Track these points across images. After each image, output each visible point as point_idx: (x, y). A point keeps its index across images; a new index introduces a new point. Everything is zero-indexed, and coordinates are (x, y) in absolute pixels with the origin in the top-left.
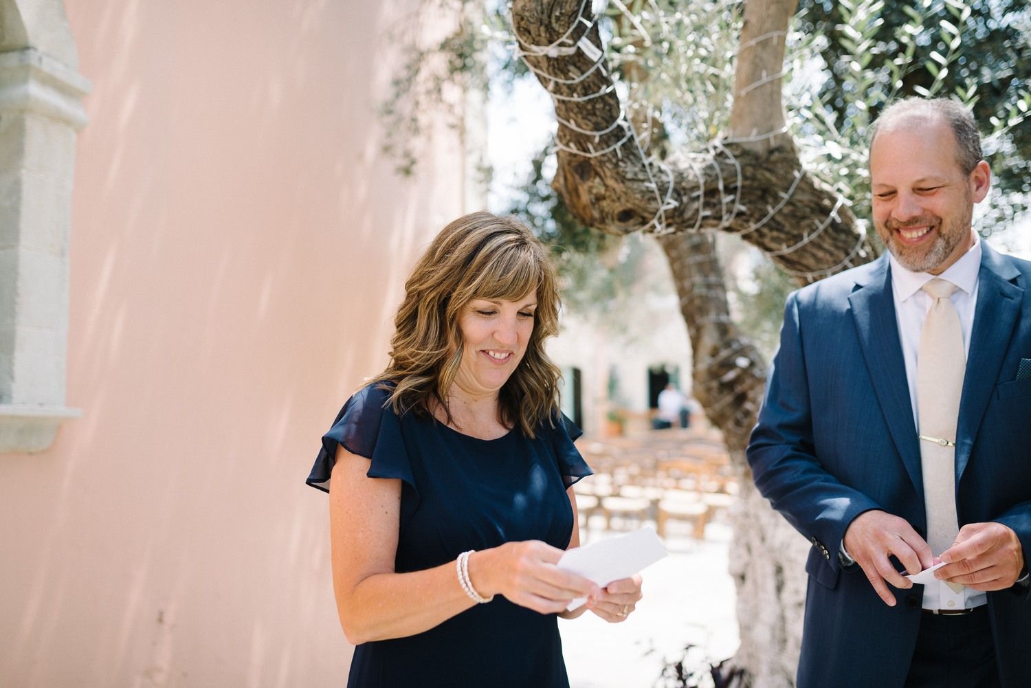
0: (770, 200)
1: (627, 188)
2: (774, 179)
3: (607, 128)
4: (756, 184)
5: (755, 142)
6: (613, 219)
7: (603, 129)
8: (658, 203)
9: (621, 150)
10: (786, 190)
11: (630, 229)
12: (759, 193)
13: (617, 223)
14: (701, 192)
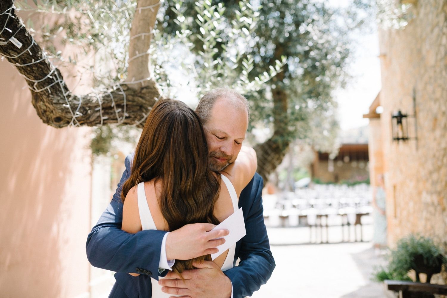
0: (144, 111)
1: (55, 107)
2: (144, 101)
3: (42, 79)
4: (135, 104)
5: (134, 84)
6: (53, 121)
7: (40, 79)
8: (71, 114)
9: (50, 89)
10: (152, 106)
11: (62, 125)
12: (138, 108)
13: (55, 123)
14: (100, 108)
